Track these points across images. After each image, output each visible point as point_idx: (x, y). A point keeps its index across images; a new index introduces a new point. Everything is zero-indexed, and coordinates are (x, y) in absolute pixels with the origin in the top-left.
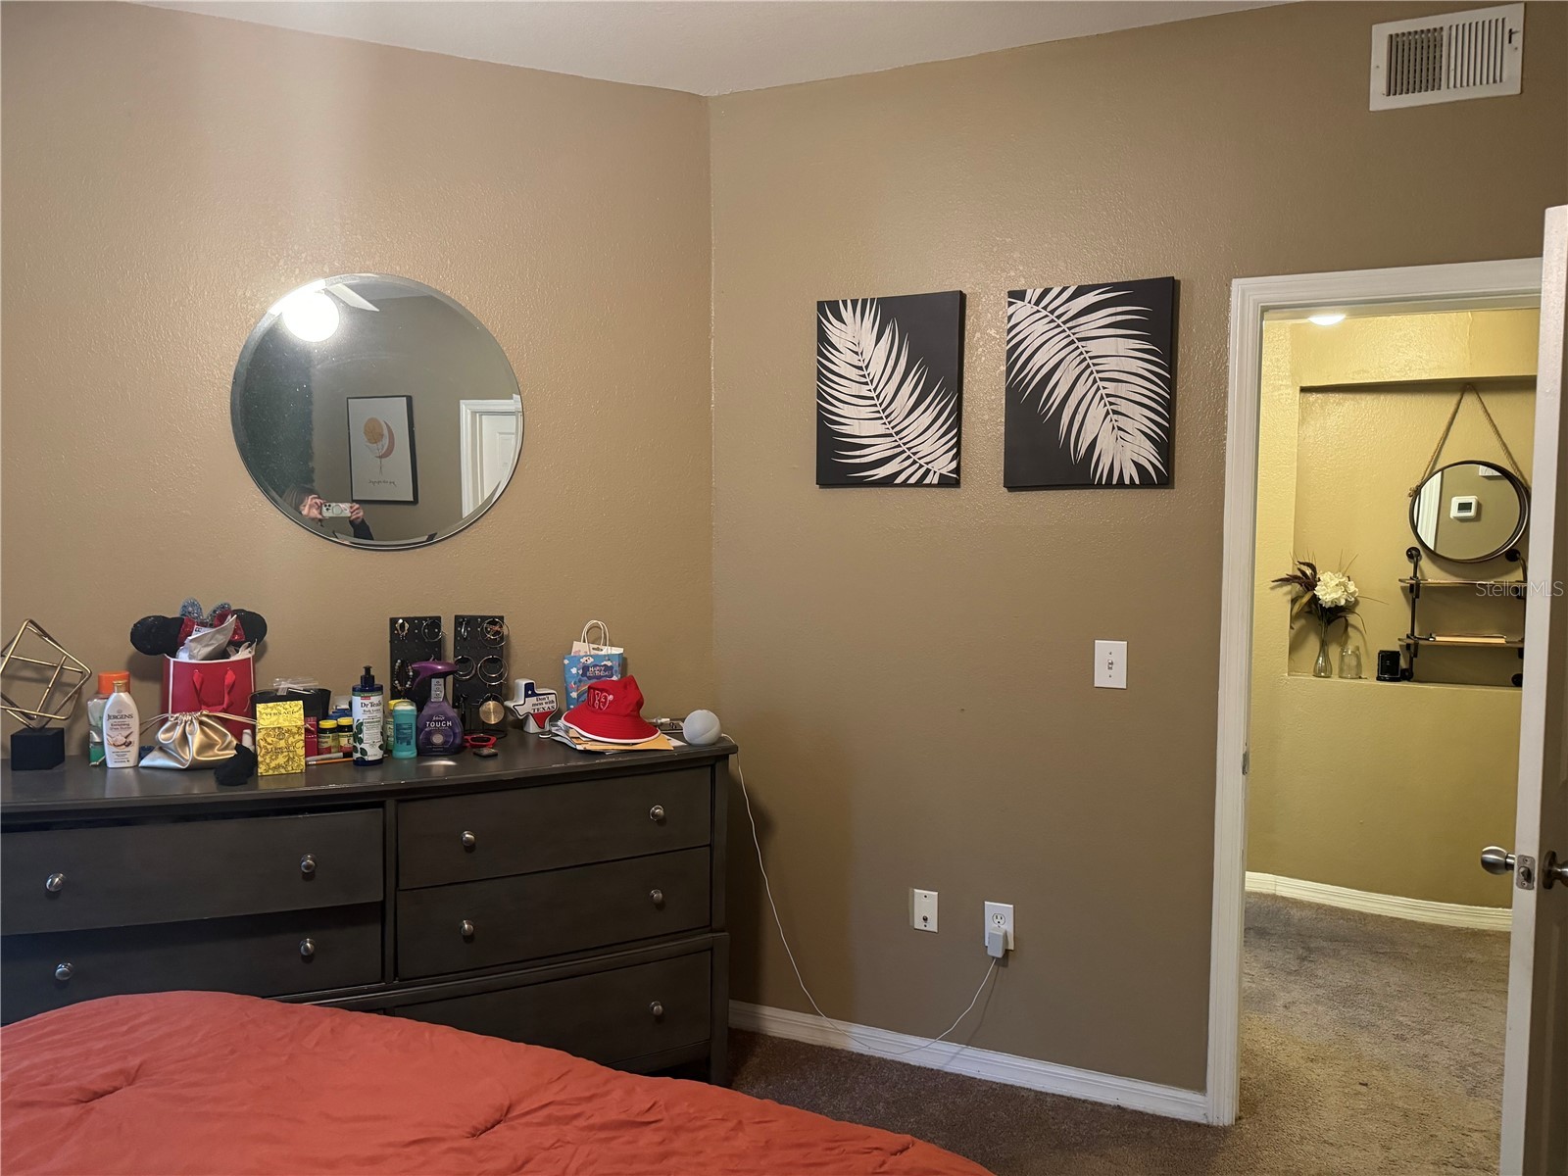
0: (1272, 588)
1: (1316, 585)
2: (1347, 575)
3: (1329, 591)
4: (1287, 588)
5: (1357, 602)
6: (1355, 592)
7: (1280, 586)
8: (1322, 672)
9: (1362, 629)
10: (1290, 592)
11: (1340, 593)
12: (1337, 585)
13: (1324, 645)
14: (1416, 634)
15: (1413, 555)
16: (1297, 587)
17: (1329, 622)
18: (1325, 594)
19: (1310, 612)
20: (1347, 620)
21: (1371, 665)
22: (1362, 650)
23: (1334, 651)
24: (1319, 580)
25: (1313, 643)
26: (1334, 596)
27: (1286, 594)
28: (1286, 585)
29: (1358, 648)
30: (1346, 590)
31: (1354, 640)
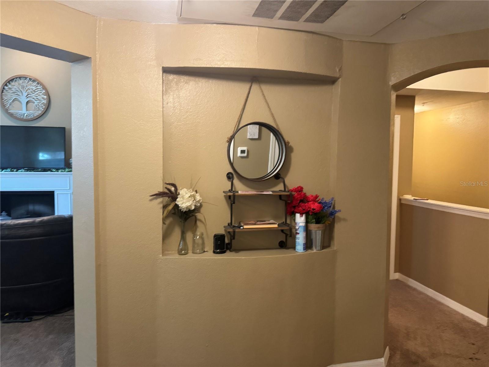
0: (151, 200)
1: (177, 198)
2: (195, 190)
3: (185, 201)
4: (160, 200)
5: (201, 206)
6: (200, 200)
7: (156, 199)
8: (183, 251)
9: (204, 221)
10: (162, 202)
11: (191, 202)
12: (189, 197)
13: (183, 233)
14: (233, 224)
15: (230, 177)
16: (166, 199)
17: (186, 219)
18: (183, 203)
19: (174, 214)
20: (196, 218)
21: (210, 245)
22: (205, 236)
23: (189, 236)
24: (179, 194)
25: (177, 233)
26: (188, 204)
27: (160, 203)
28: (159, 198)
29: (202, 234)
30: (195, 199)
31: (201, 229)
